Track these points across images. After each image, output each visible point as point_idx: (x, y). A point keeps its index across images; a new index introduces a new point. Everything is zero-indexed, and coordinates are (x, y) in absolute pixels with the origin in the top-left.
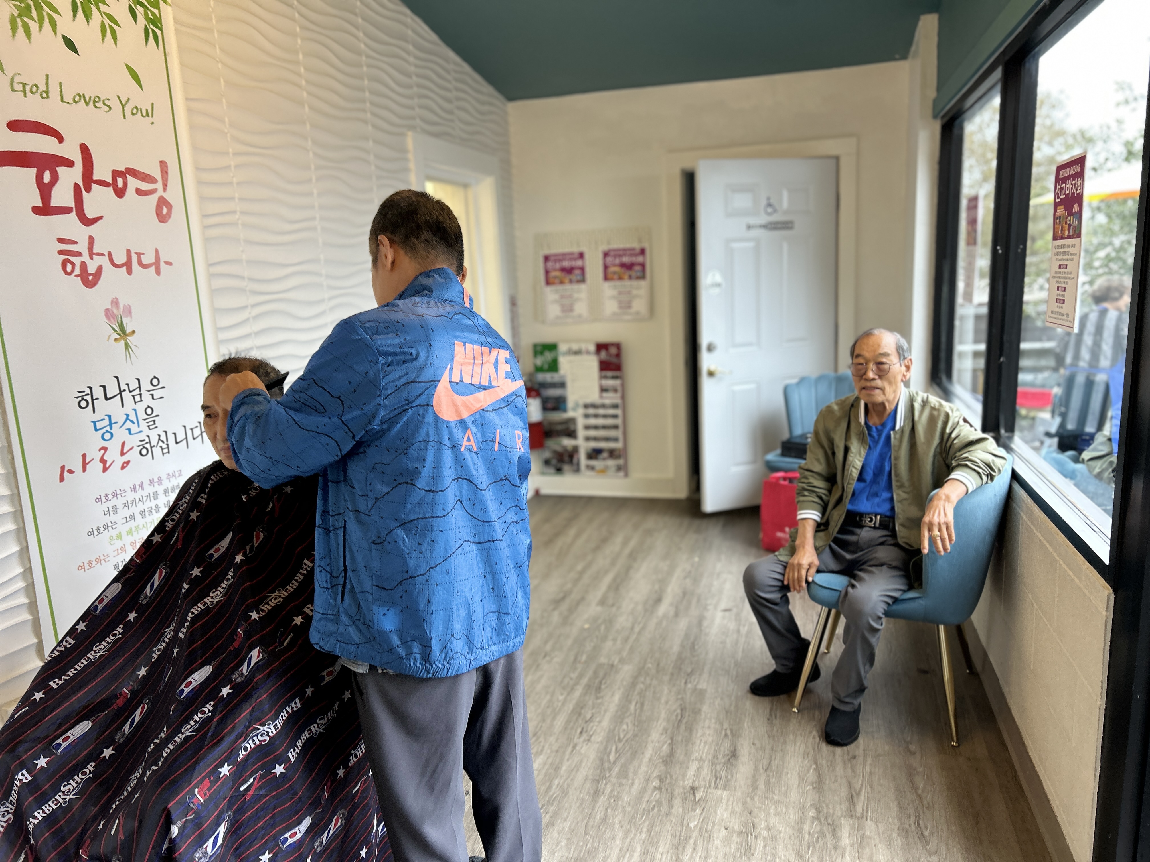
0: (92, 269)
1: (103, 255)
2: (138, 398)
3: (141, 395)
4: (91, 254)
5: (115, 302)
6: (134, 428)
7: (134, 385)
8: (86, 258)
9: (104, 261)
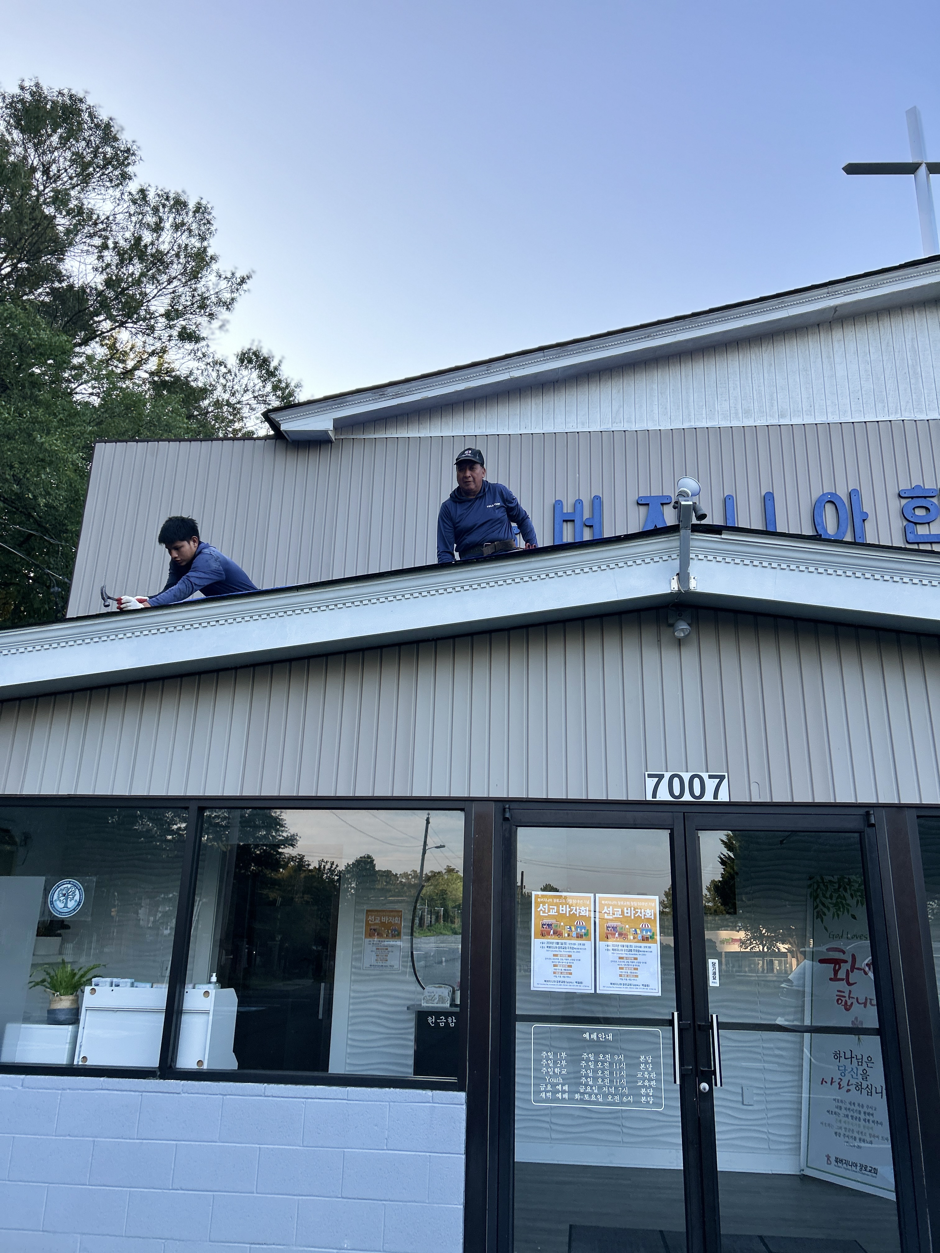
0: (849, 1004)
1: (854, 998)
2: (860, 1064)
3: (862, 1062)
4: (849, 997)
5: (856, 1018)
6: (855, 1076)
7: (859, 1057)
8: (847, 998)
9: (855, 1001)
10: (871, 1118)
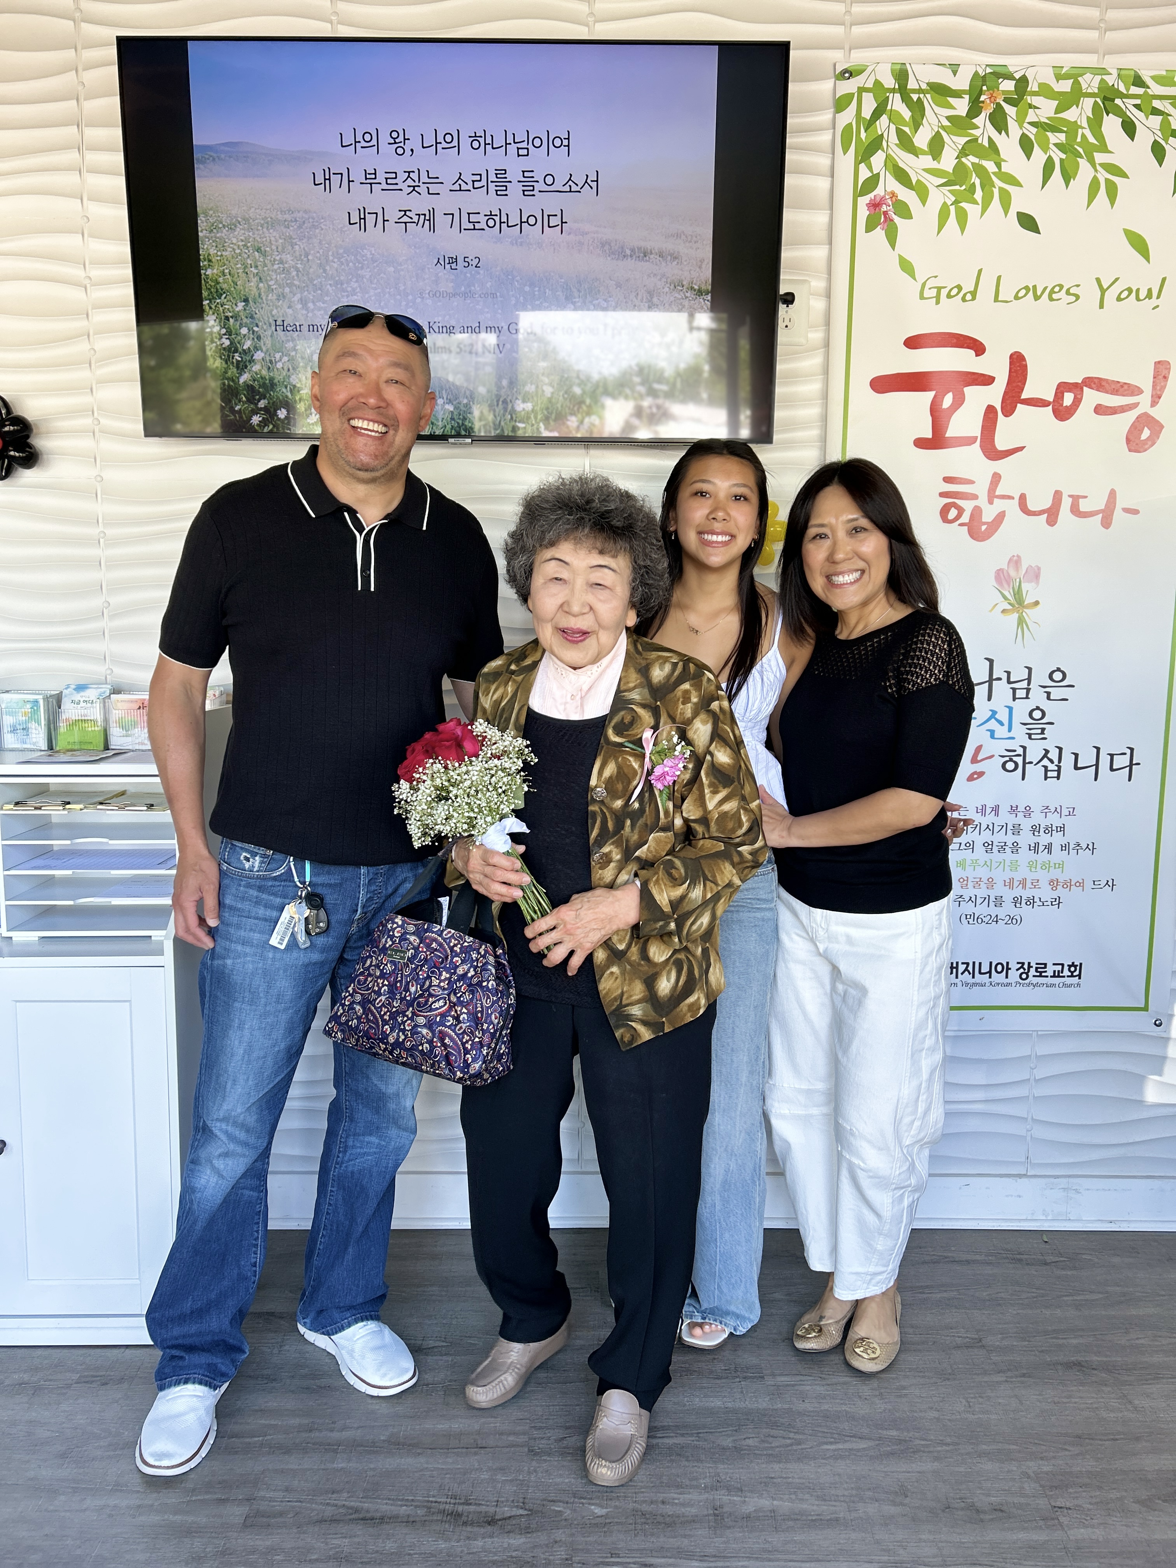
0: (988, 515)
1: (1011, 498)
2: (1021, 693)
3: (1028, 690)
4: (992, 496)
5: (1016, 561)
6: (1002, 732)
7: (1019, 674)
9: (1012, 508)
10: (1057, 839)
